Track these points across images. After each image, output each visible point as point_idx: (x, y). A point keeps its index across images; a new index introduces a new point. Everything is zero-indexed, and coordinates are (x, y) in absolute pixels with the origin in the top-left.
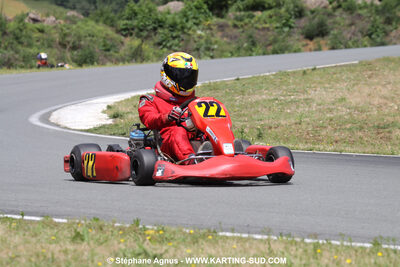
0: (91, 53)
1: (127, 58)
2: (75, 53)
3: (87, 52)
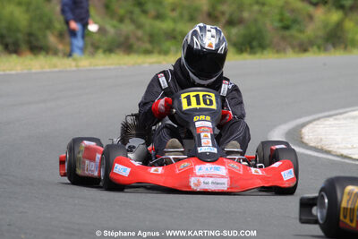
0: (259, 31)
1: (320, 41)
2: (234, 31)
3: (254, 30)
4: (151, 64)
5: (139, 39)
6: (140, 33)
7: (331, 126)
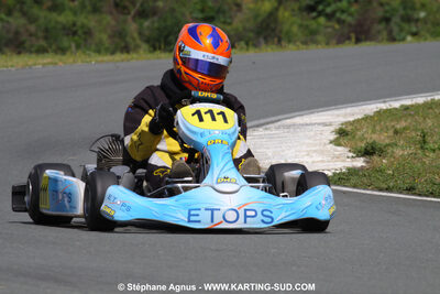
4: (44, 65)
5: (31, 35)
6: (32, 28)
7: (261, 137)
